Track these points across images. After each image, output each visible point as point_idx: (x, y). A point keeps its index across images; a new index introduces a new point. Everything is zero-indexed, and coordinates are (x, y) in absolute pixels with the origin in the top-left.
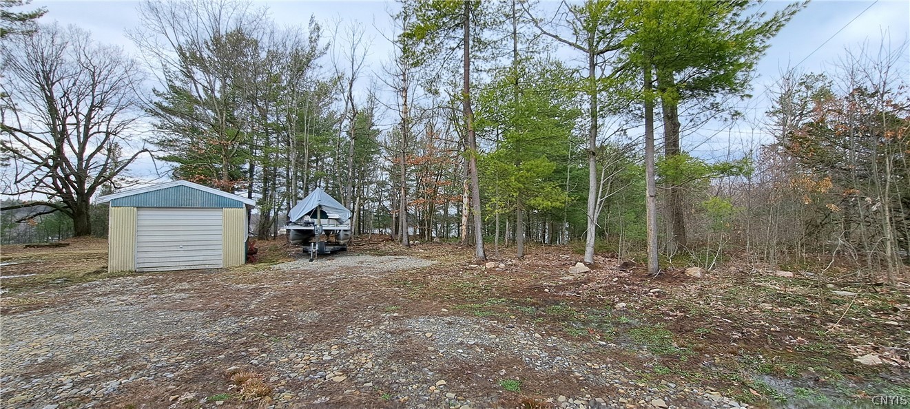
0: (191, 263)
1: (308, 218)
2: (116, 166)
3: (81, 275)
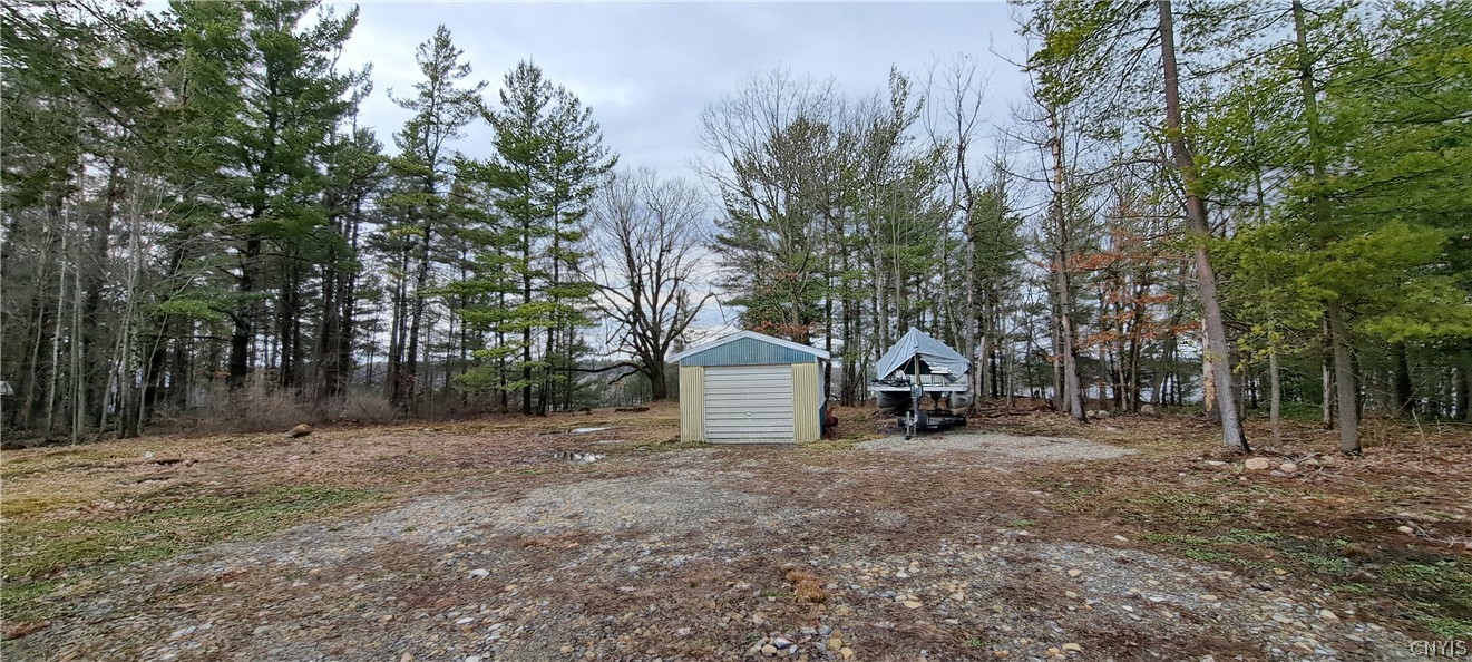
0: (759, 435)
1: (901, 375)
2: (686, 317)
3: (658, 443)
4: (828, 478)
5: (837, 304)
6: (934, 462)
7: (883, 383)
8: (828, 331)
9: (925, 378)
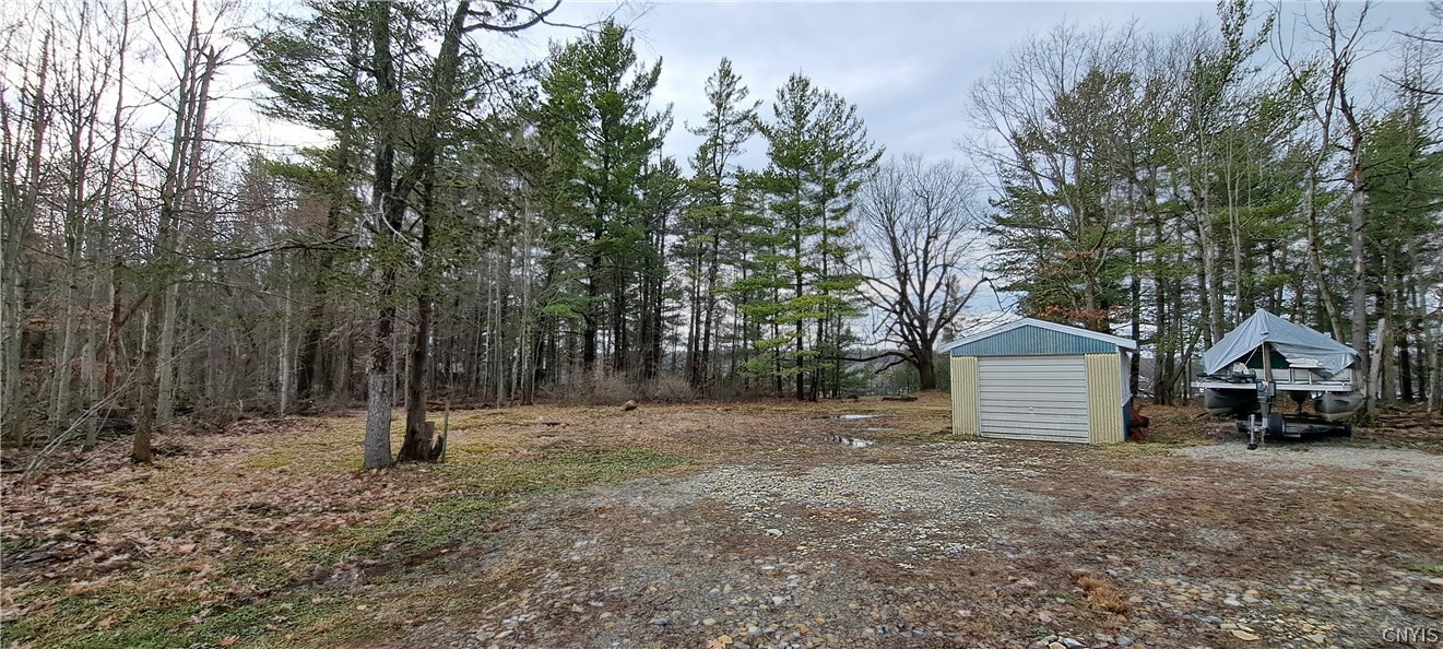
0: (1045, 432)
1: (1241, 368)
4: (1134, 486)
5: (1148, 283)
6: (1293, 479)
7: (1214, 378)
8: (1135, 315)
9: (1278, 373)
